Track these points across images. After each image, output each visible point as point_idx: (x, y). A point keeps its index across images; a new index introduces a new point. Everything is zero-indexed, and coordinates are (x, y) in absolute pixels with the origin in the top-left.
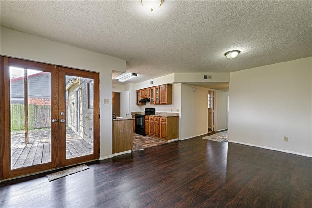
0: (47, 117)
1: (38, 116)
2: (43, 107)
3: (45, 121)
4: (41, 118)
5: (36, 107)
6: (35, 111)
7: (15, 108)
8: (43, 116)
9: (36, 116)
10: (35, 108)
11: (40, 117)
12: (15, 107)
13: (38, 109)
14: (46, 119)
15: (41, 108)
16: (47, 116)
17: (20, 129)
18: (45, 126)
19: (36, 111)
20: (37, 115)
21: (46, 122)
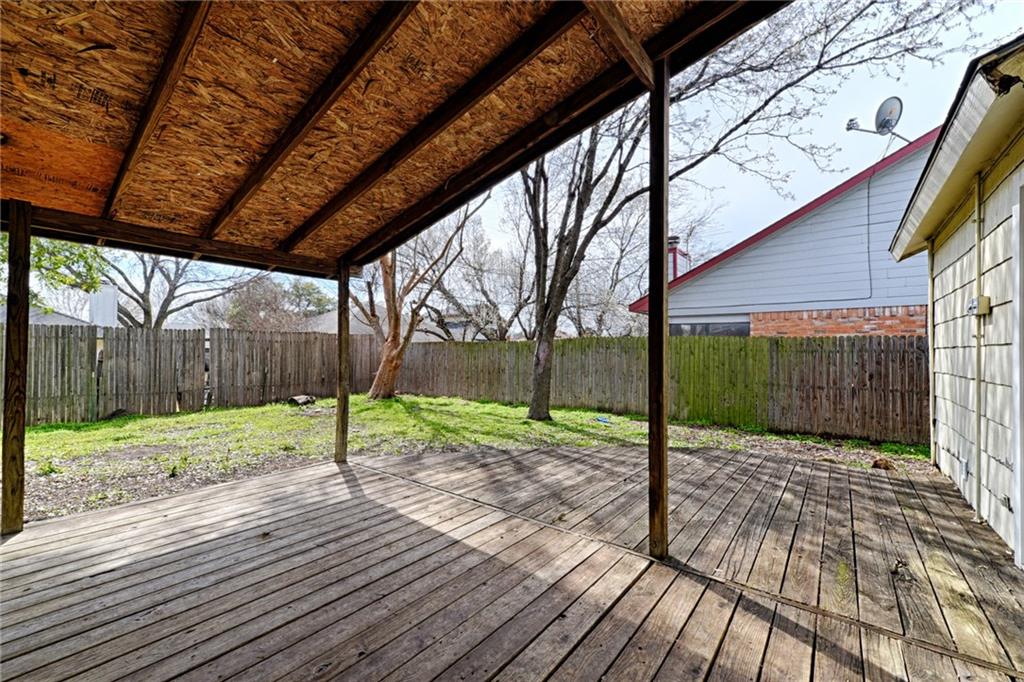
0: (817, 391)
1: (782, 383)
2: (802, 344)
3: (808, 405)
4: (794, 390)
5: (777, 343)
6: (775, 361)
7: (714, 349)
8: (802, 381)
9: (775, 382)
10: (775, 347)
11: (791, 387)
12: (716, 346)
13: (785, 354)
14: (815, 397)
15: (793, 349)
16: (818, 384)
17: (726, 421)
18: (808, 428)
19: (777, 363)
20: (781, 376)
21: (815, 409)
